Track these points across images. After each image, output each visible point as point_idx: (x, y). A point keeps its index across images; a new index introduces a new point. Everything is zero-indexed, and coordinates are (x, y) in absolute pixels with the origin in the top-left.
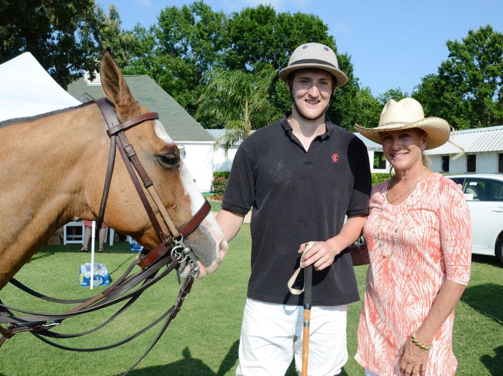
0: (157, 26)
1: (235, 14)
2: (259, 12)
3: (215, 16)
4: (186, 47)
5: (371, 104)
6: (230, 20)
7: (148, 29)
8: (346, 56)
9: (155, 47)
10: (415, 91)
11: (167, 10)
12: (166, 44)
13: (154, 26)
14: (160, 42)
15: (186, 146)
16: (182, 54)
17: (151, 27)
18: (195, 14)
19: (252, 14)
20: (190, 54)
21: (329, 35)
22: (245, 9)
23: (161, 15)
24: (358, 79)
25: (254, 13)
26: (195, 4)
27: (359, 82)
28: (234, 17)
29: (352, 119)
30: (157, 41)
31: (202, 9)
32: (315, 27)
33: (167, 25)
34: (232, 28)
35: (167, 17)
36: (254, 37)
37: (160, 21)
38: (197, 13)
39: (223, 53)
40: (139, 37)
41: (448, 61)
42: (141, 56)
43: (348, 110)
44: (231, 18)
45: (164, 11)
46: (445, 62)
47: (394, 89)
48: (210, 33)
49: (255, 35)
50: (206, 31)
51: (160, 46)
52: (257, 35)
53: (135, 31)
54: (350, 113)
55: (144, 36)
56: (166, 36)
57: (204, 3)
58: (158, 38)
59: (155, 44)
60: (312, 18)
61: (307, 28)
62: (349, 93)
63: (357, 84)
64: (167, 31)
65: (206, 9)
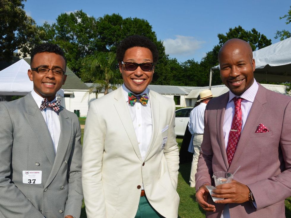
0: (56, 24)
1: (101, 18)
2: (113, 18)
3: (89, 19)
4: (73, 36)
5: (177, 68)
6: (98, 22)
7: (51, 25)
8: (161, 42)
9: (55, 36)
10: (202, 60)
11: (62, 15)
12: (62, 34)
13: (55, 24)
14: (58, 33)
15: (75, 92)
16: (70, 40)
17: (53, 25)
18: (77, 18)
19: (109, 19)
20: (75, 40)
21: (152, 31)
22: (106, 15)
23: (58, 18)
24: (168, 55)
25: (110, 18)
26: (78, 12)
27: (169, 57)
28: (100, 20)
29: (164, 78)
30: (56, 32)
31: (82, 14)
32: (144, 27)
33: (62, 24)
34: (99, 27)
35: (62, 19)
36: (110, 33)
37: (58, 21)
38: (79, 17)
39: (93, 40)
40: (47, 29)
41: (218, 46)
42: (48, 40)
43: (162, 73)
44: (98, 20)
45: (60, 15)
46: (216, 46)
47: (190, 60)
48: (86, 29)
49: (110, 31)
50: (84, 28)
51: (58, 35)
52: (111, 31)
53: (44, 26)
54: (163, 74)
55: (49, 29)
56: (62, 30)
57: (83, 12)
58: (57, 30)
59: (55, 34)
60: (143, 21)
61: (140, 27)
62: (163, 63)
63: (168, 58)
64: (62, 27)
65: (84, 15)
